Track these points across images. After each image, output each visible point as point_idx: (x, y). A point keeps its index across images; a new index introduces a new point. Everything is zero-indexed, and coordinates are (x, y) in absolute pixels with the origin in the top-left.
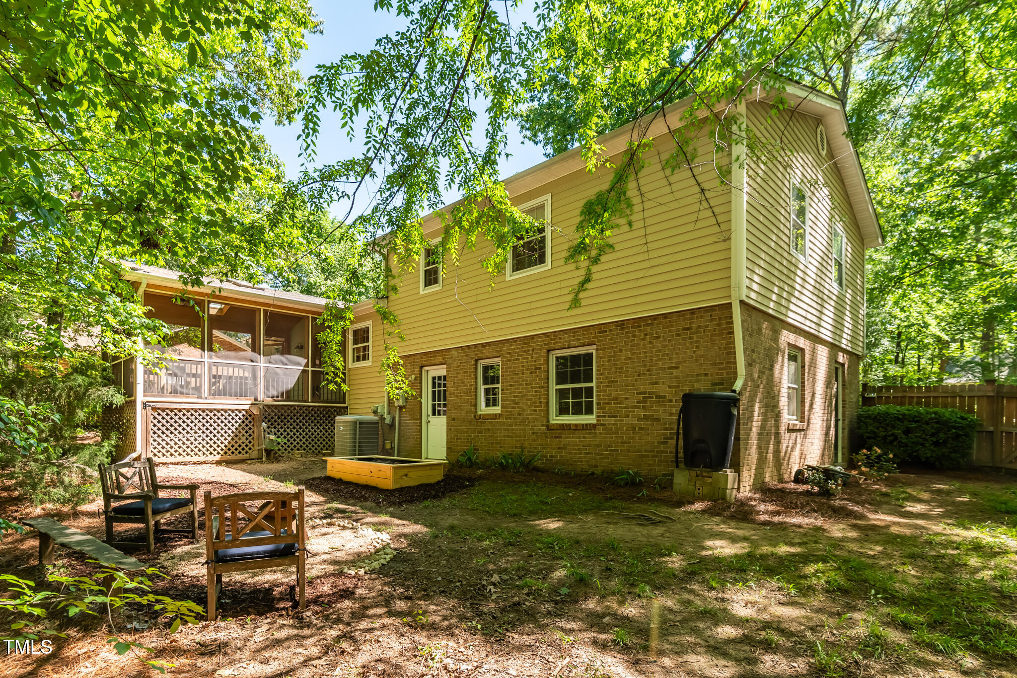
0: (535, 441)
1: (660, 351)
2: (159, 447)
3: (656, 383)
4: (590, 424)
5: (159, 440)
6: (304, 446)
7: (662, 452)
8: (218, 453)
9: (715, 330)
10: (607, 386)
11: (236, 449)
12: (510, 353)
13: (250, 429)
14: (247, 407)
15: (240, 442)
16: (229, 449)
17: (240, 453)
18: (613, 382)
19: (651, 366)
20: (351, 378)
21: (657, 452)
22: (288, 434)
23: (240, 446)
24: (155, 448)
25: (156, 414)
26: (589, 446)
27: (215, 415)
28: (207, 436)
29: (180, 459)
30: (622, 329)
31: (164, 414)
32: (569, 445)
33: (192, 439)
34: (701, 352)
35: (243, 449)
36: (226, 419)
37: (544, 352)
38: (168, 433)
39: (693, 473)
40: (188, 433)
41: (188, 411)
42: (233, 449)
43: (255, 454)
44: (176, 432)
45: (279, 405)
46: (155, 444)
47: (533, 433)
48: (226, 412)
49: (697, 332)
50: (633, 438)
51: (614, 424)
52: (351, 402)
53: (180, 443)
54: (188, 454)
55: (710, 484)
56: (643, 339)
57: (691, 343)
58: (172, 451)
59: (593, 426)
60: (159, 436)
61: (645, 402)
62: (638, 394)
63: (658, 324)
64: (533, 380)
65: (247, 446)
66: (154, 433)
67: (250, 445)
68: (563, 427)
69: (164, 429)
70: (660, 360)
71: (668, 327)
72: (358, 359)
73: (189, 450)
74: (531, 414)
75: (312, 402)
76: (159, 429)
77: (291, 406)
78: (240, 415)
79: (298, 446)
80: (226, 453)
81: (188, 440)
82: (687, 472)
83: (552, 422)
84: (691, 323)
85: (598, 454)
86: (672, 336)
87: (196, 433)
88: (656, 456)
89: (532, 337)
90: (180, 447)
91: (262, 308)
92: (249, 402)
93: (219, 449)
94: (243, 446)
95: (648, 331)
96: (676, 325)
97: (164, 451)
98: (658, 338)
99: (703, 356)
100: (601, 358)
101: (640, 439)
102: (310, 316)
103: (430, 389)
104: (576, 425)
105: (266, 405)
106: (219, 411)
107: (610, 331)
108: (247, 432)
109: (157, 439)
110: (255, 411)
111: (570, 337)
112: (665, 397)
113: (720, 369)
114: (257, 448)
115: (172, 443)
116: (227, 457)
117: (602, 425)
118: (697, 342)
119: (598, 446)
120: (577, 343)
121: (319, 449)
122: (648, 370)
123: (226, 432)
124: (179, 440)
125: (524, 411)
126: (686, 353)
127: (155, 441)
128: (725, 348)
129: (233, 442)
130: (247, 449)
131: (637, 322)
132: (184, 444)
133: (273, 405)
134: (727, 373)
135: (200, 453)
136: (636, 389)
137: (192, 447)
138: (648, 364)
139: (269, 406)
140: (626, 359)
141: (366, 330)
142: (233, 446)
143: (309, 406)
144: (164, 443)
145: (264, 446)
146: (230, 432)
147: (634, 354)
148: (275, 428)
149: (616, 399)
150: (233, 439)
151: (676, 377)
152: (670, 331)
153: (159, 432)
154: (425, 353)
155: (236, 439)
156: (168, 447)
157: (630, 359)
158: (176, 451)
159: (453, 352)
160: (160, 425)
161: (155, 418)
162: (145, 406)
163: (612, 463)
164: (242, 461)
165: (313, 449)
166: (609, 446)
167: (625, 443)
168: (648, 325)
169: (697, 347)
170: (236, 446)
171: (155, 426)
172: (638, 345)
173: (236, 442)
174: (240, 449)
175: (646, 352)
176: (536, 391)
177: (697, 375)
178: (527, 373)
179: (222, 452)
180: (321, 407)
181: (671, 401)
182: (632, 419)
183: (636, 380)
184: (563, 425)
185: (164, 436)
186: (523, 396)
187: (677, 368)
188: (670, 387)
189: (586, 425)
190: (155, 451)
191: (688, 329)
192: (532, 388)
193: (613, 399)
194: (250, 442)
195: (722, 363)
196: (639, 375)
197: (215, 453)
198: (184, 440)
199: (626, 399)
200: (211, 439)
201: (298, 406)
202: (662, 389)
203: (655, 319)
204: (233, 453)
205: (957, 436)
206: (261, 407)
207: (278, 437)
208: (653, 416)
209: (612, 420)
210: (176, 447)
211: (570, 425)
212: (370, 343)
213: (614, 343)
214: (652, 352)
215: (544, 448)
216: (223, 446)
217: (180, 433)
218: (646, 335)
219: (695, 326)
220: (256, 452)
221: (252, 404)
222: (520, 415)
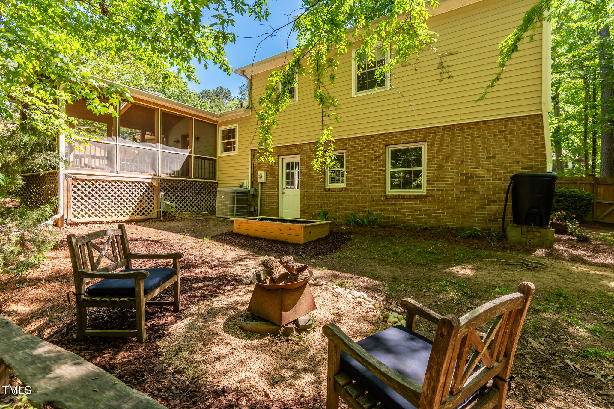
0: (374, 206)
1: (480, 146)
2: (79, 210)
3: (477, 168)
4: (421, 195)
5: (79, 204)
6: (189, 209)
7: (481, 214)
8: (127, 214)
9: (525, 132)
10: (436, 170)
11: (141, 211)
12: (354, 147)
13: (151, 196)
14: (149, 180)
15: (144, 206)
16: (135, 211)
17: (143, 214)
18: (440, 167)
19: (472, 156)
20: (220, 163)
21: (477, 214)
22: (178, 200)
23: (143, 209)
24: (75, 211)
25: (76, 184)
26: (420, 209)
27: (124, 186)
28: (118, 201)
29: (96, 219)
30: (449, 131)
31: (83, 184)
32: (404, 209)
33: (106, 204)
34: (514, 146)
35: (146, 211)
36: (133, 188)
37: (382, 146)
38: (86, 198)
39: (525, 229)
40: (103, 199)
41: (103, 182)
42: (138, 211)
43: (155, 215)
44: (93, 198)
45: (172, 180)
46: (76, 207)
47: (373, 201)
48: (133, 183)
49: (510, 134)
50: (456, 204)
51: (441, 195)
52: (220, 179)
53: (97, 207)
54: (103, 216)
55: (540, 237)
56: (466, 138)
57: (506, 141)
58: (90, 213)
59: (424, 197)
60: (78, 201)
61: (468, 180)
62: (461, 175)
63: (478, 128)
64: (374, 165)
65: (148, 209)
66: (75, 199)
67: (151, 209)
68: (398, 197)
69: (83, 195)
70: (480, 152)
71: (487, 130)
72: (225, 150)
73: (103, 212)
74: (371, 188)
75: (195, 178)
76: (78, 196)
77: (180, 181)
78: (144, 186)
79: (185, 209)
80: (133, 214)
81: (103, 204)
82: (519, 229)
83: (387, 193)
84: (505, 128)
85: (427, 215)
86: (491, 136)
87: (109, 199)
88: (476, 217)
89: (373, 136)
90: (96, 210)
91: (160, 109)
92: (151, 177)
93: (127, 211)
94: (146, 209)
95: (470, 133)
96: (494, 129)
97: (83, 213)
98: (478, 137)
99: (515, 149)
100: (431, 150)
101: (463, 205)
102: (194, 118)
103: (285, 171)
104: (410, 196)
105: (162, 179)
106: (127, 183)
107: (439, 132)
108: (149, 199)
109: (77, 203)
110: (155, 183)
111: (405, 136)
112: (484, 177)
113: (529, 158)
114: (157, 211)
115: (90, 207)
116: (134, 217)
117: (431, 196)
118: (510, 140)
119: (427, 210)
120: (410, 140)
121: (199, 211)
122: (470, 159)
123: (133, 199)
124: (96, 204)
125: (366, 186)
126: (501, 147)
127: (75, 205)
128: (534, 145)
129: (138, 206)
130: (149, 211)
131: (461, 127)
132: (99, 207)
133: (167, 180)
134: (535, 161)
135: (113, 215)
136: (459, 172)
137: (107, 209)
138: (470, 155)
139: (164, 180)
140: (451, 151)
141: (234, 130)
142: (138, 209)
143: (192, 181)
144: (83, 207)
145: (162, 209)
146: (136, 198)
147: (458, 148)
148: (169, 196)
149: (443, 178)
150: (138, 204)
151: (493, 164)
152: (488, 133)
153: (79, 198)
154: (283, 147)
155: (141, 204)
156: (86, 210)
157: (455, 151)
158: (93, 213)
159: (306, 146)
160: (79, 193)
161: (75, 187)
162: (66, 176)
163: (439, 221)
164: (145, 220)
165: (196, 211)
166: (436, 210)
167: (450, 208)
168: (470, 128)
169: (511, 144)
170: (141, 209)
171: (75, 193)
172: (462, 142)
173: (141, 206)
174: (144, 211)
175: (468, 147)
176: (376, 173)
177: (510, 163)
178: (368, 161)
179: (130, 214)
180: (200, 182)
181: (489, 180)
182: (457, 191)
183: (460, 166)
184: (399, 195)
185: (83, 201)
186: (364, 176)
187: (494, 157)
188: (488, 170)
189: (418, 195)
190: (76, 213)
191: (504, 131)
192: (372, 170)
193: (441, 178)
194: (151, 206)
195: (531, 155)
196: (462, 162)
197: (125, 214)
198: (100, 204)
199: (451, 178)
200: (121, 204)
201: (185, 181)
202: (481, 172)
203: (476, 125)
204: (138, 214)
205: (586, 205)
206: (159, 180)
207: (171, 202)
208: (474, 190)
209: (440, 192)
210: (93, 210)
211: (404, 196)
212: (236, 140)
213: (442, 140)
214: (473, 147)
215: (382, 211)
216: (130, 209)
217: (96, 199)
218: (468, 135)
219: (509, 130)
220: (156, 213)
221: (153, 178)
222: (362, 188)
